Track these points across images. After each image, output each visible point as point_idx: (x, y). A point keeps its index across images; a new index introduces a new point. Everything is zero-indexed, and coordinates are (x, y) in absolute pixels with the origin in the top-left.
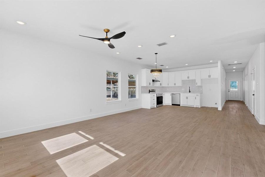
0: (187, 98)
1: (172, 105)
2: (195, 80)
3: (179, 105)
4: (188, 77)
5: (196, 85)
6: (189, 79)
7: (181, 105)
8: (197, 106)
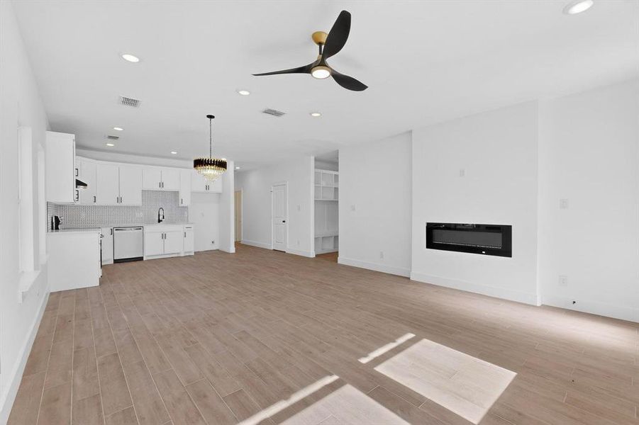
0: (164, 236)
1: (116, 261)
2: (176, 194)
3: (141, 259)
4: (161, 185)
5: (180, 205)
6: (163, 189)
7: (144, 259)
8: (186, 253)
